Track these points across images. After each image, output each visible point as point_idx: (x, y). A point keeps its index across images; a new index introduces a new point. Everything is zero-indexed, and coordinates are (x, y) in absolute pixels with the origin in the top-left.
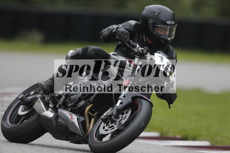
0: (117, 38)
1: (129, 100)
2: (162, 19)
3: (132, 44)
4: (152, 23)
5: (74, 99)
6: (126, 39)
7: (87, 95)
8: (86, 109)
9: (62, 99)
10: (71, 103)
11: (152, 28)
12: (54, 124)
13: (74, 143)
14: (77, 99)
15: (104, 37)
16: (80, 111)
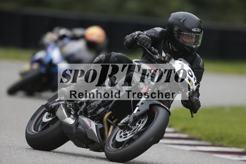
0: (138, 44)
1: (146, 107)
2: (187, 27)
3: (154, 51)
4: (177, 31)
5: (94, 105)
6: (147, 45)
7: (107, 102)
8: (105, 116)
9: (83, 106)
10: (91, 109)
11: (177, 36)
12: (74, 131)
13: (94, 151)
14: (97, 106)
15: (127, 43)
16: (100, 118)
